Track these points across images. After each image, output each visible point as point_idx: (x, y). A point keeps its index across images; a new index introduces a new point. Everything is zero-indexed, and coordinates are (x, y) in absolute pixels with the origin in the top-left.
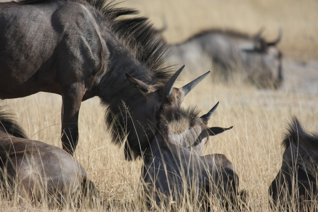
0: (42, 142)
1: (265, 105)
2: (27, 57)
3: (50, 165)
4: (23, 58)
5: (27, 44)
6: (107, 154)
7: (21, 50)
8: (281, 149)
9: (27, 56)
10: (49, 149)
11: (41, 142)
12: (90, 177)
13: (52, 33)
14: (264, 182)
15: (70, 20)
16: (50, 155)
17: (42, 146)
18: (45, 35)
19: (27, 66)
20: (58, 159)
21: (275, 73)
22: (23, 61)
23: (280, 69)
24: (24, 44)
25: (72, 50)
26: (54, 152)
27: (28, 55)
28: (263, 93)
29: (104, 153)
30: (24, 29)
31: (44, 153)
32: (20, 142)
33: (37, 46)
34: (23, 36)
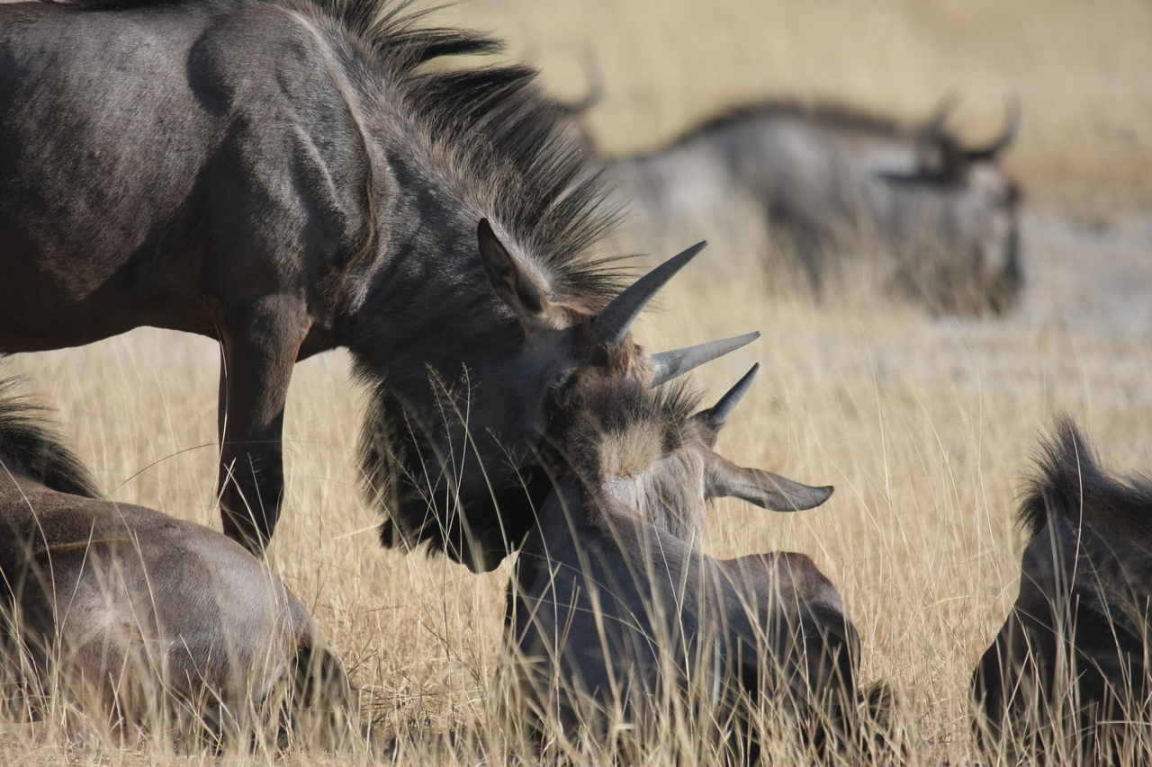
0: (152, 510)
1: (958, 375)
2: (98, 200)
3: (180, 593)
4: (81, 205)
5: (98, 153)
7: (73, 177)
8: (1017, 536)
9: (98, 195)
10: (175, 533)
11: (148, 510)
13: (190, 115)
14: (953, 653)
15: (256, 70)
16: (181, 557)
17: (150, 524)
18: (162, 121)
19: (99, 231)
20: (208, 572)
21: (994, 257)
22: (81, 215)
23: (1013, 244)
24: (86, 152)
25: (263, 178)
26: (194, 546)
27: (101, 194)
28: (952, 329)
29: (377, 550)
30: (87, 97)
32: (70, 510)
34: (83, 125)
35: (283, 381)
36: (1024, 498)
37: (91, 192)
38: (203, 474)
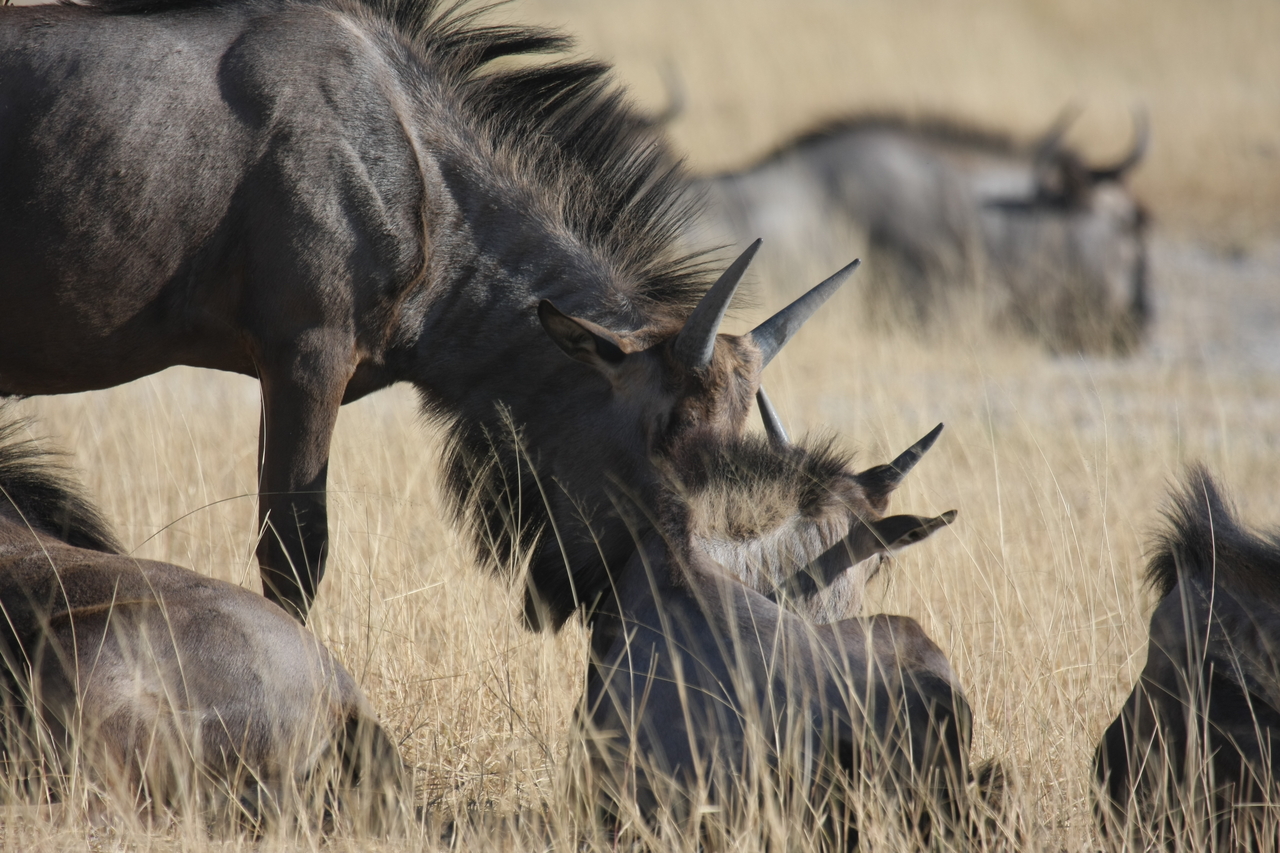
0: (181, 568)
1: (1080, 419)
2: (122, 223)
3: (212, 660)
4: (106, 229)
5: (123, 172)
6: (444, 618)
7: (96, 197)
8: (1145, 597)
9: (124, 219)
10: (206, 593)
11: (177, 567)
12: (374, 708)
13: (224, 129)
14: (1072, 728)
15: (298, 78)
16: (213, 620)
17: (178, 582)
18: (194, 137)
19: (125, 259)
20: (243, 635)
21: (1120, 289)
22: (106, 240)
23: (1140, 274)
24: (110, 172)
25: (306, 197)
26: (226, 607)
27: (127, 218)
28: (1074, 368)
29: (433, 614)
30: (112, 110)
31: (186, 613)
32: (89, 566)
33: (162, 180)
34: (106, 142)
35: (328, 425)
36: (1153, 555)
37: (117, 215)
38: (240, 527)
